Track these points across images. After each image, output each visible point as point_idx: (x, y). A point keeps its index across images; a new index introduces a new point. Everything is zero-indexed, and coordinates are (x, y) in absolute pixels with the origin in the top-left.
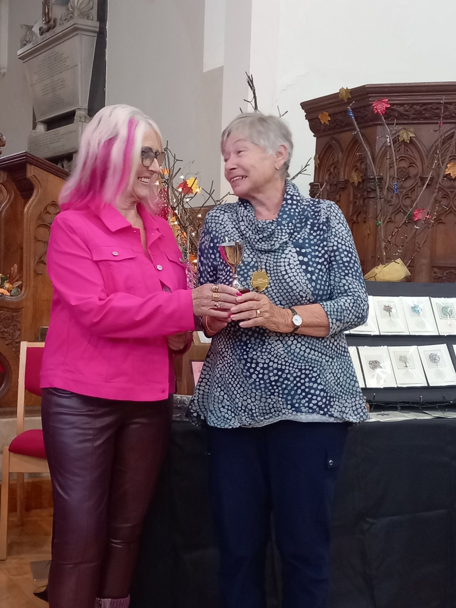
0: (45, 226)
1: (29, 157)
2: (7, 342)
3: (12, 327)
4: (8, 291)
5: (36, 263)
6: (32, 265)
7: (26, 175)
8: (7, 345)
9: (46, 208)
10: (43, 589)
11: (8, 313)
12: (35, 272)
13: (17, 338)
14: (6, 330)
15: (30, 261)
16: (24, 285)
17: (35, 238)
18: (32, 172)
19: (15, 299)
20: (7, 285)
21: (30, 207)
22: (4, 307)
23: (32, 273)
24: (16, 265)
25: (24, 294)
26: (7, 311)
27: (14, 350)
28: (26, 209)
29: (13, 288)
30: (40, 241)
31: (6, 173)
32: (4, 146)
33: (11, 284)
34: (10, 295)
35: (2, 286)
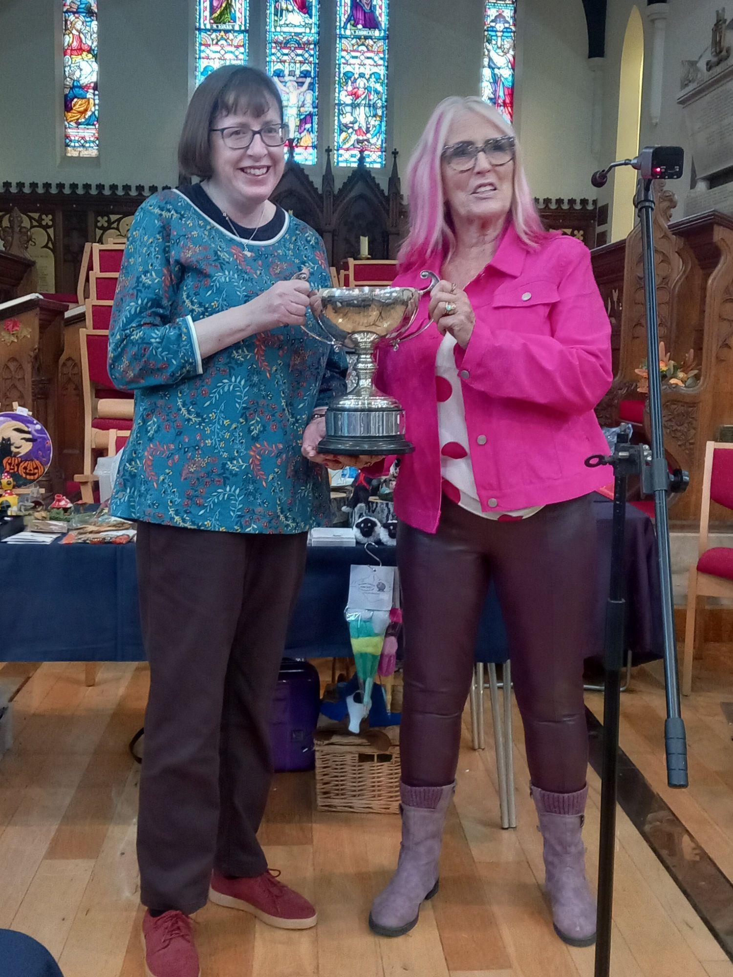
1: (717, 216)
2: (680, 443)
3: (686, 425)
4: (682, 381)
5: (719, 346)
6: (714, 348)
7: (712, 239)
8: (679, 445)
11: (682, 408)
12: (717, 358)
13: (692, 438)
14: (679, 428)
15: (711, 345)
16: (703, 373)
17: (720, 317)
18: (719, 234)
19: (692, 391)
20: (681, 375)
21: (714, 279)
22: (679, 401)
23: (713, 360)
24: (692, 351)
25: (703, 383)
26: (682, 406)
27: (687, 452)
28: (710, 281)
29: (688, 378)
30: (725, 319)
31: (683, 239)
32: (674, 207)
33: (686, 374)
34: (685, 387)
35: (674, 376)
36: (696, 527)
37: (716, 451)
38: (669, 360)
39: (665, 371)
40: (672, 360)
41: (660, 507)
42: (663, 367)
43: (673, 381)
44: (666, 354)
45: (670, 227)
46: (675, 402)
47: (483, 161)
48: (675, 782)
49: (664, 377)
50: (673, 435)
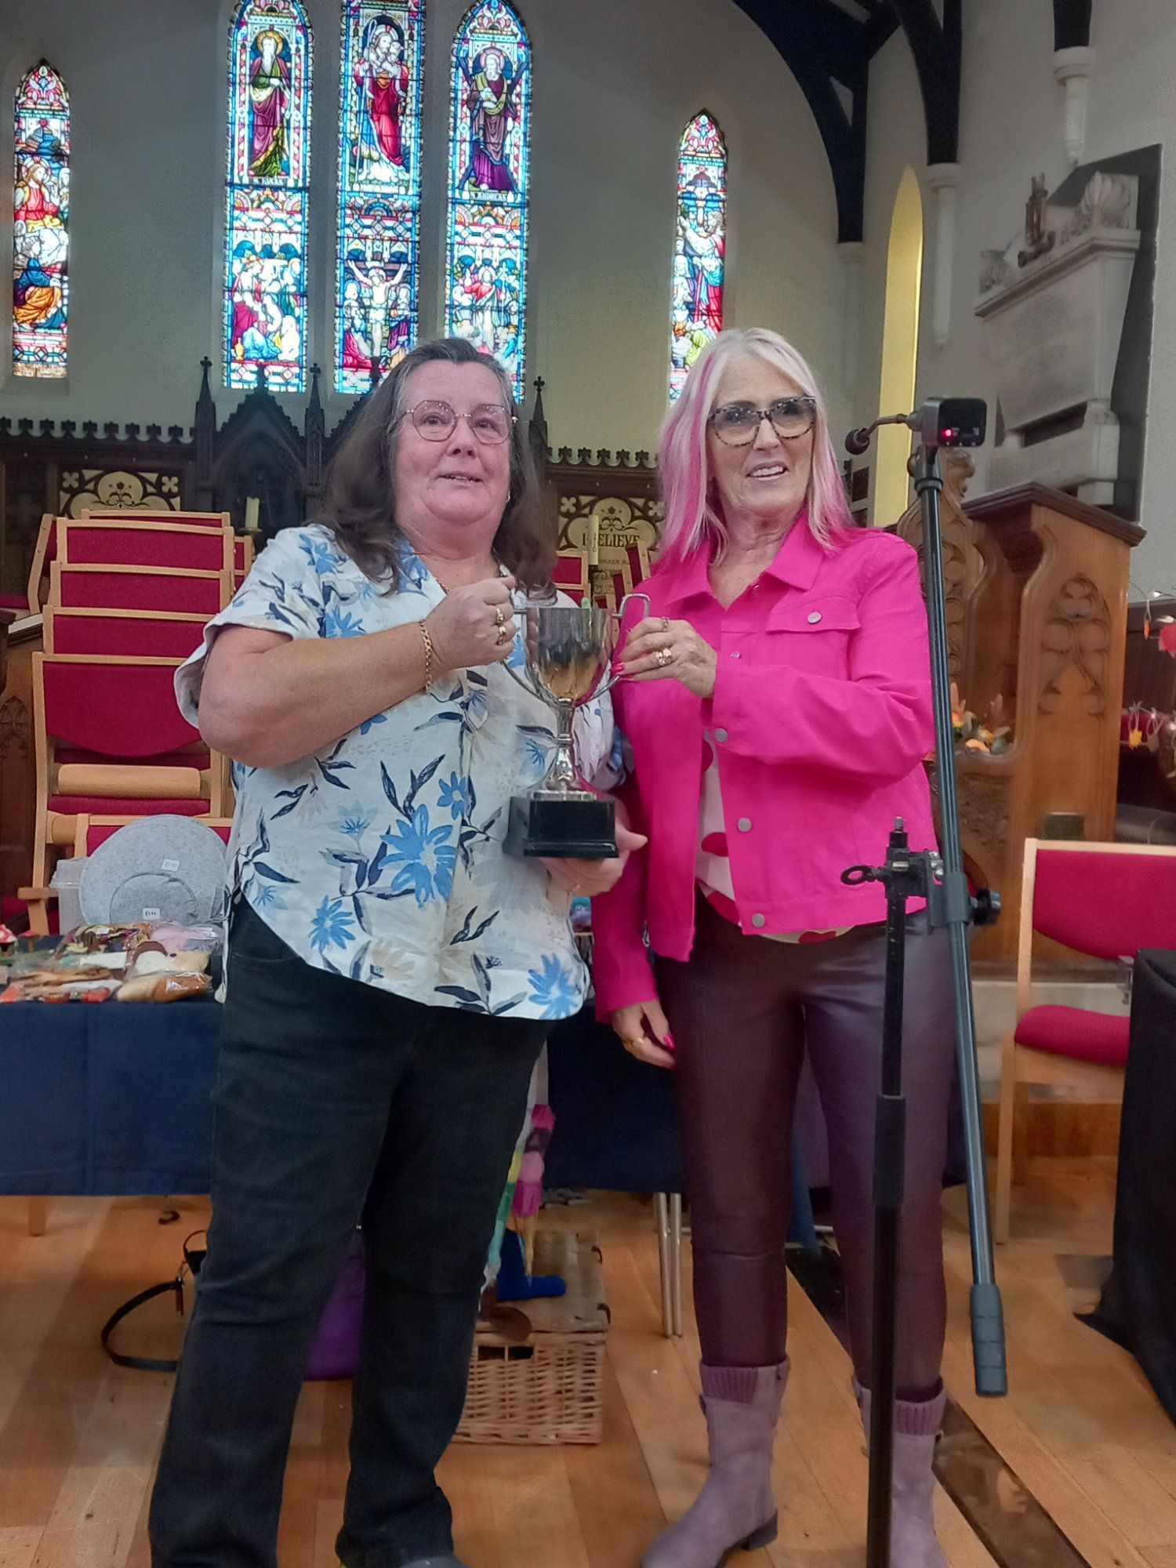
0: (1063, 621)
1: (1036, 490)
2: (983, 840)
3: (992, 812)
4: (985, 744)
5: (1042, 691)
6: (1034, 694)
7: (1029, 526)
8: (984, 844)
9: (1064, 588)
10: (1089, 1310)
11: (986, 785)
12: (1039, 708)
14: (982, 817)
15: (1029, 688)
16: (1017, 731)
17: (1042, 645)
18: (1041, 519)
19: (1001, 759)
20: (984, 734)
21: (1034, 586)
22: (980, 775)
23: (1034, 710)
24: (1000, 698)
25: (1019, 747)
26: (986, 782)
28: (1026, 591)
29: (995, 739)
30: (1050, 650)
31: (984, 525)
32: (971, 475)
33: (991, 732)
34: (991, 752)
35: (973, 736)
36: (1010, 973)
37: (1041, 855)
38: (966, 709)
39: (960, 729)
40: (971, 711)
41: (957, 942)
42: (957, 723)
43: (971, 743)
44: (960, 703)
45: (965, 507)
46: (974, 775)
47: (767, 433)
48: (987, 1386)
49: (959, 736)
50: (973, 828)
